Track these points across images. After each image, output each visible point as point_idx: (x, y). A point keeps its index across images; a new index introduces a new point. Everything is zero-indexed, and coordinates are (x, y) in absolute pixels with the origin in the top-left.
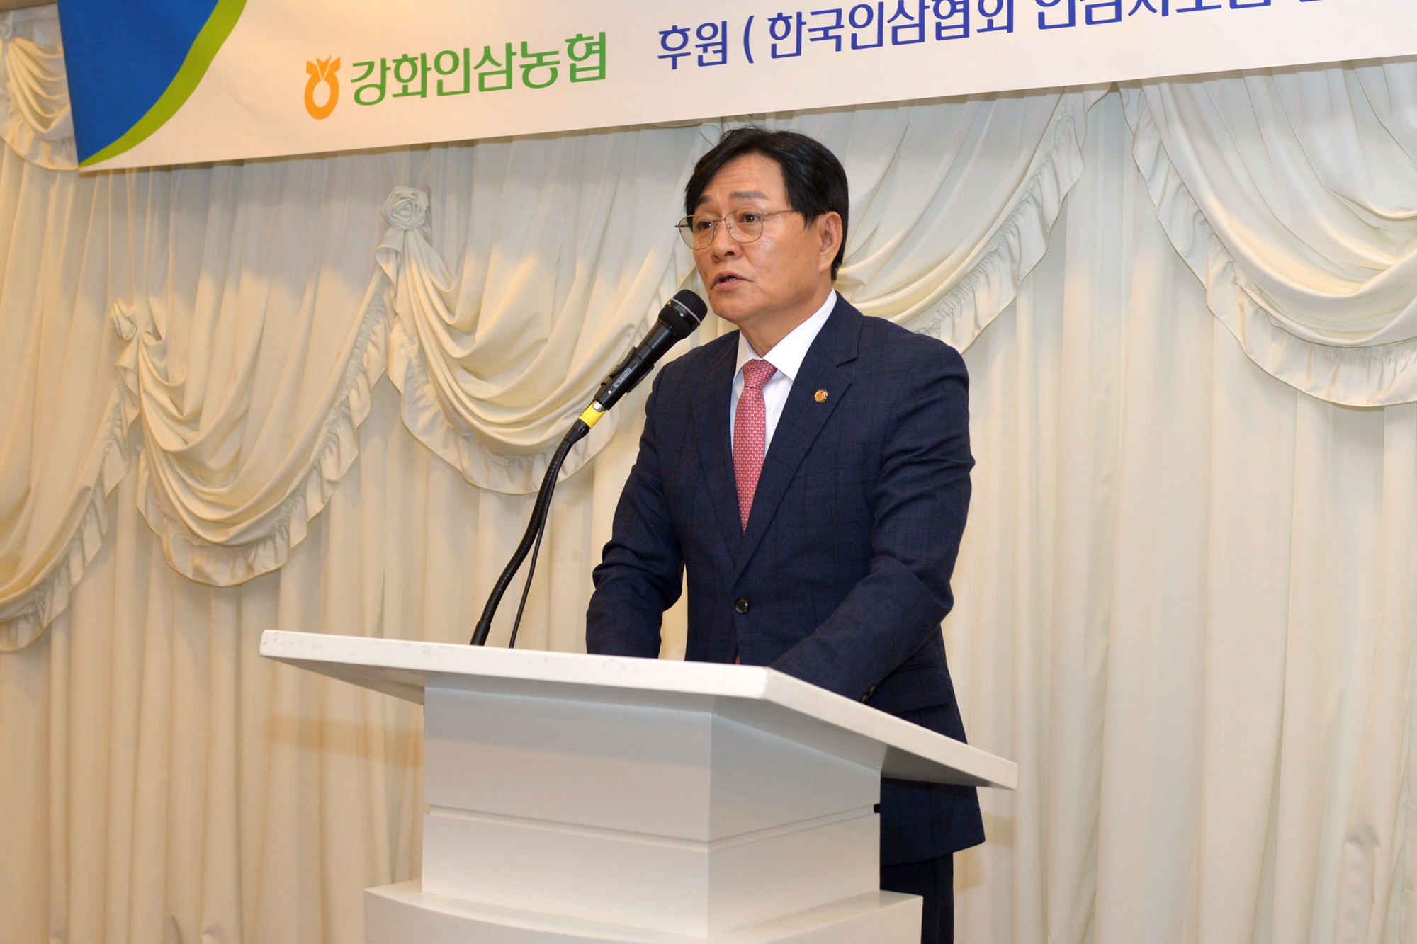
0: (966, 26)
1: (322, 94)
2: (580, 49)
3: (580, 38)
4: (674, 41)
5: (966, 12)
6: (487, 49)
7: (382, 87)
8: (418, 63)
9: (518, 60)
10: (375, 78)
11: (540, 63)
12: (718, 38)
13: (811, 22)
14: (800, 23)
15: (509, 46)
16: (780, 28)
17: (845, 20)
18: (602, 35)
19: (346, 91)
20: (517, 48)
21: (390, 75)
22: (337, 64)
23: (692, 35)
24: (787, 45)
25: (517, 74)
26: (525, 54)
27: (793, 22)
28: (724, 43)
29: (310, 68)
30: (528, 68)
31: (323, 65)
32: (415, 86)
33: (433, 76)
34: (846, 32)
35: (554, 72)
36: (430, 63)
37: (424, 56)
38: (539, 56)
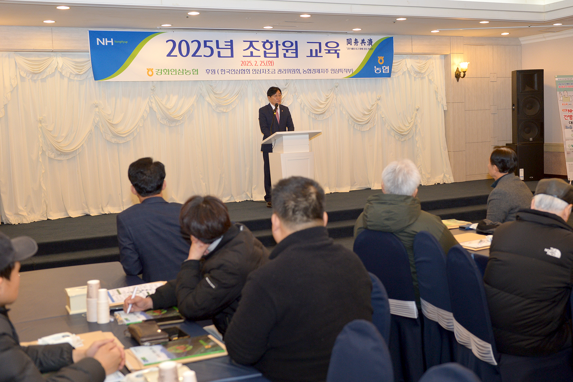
0: (245, 73)
1: (150, 73)
2: (194, 71)
3: (194, 69)
4: (208, 71)
5: (245, 71)
6: (179, 69)
7: (161, 73)
8: (168, 70)
9: (184, 71)
10: (160, 71)
11: (188, 72)
12: (214, 71)
13: (226, 70)
14: (225, 70)
15: (183, 69)
16: (222, 71)
17: (230, 71)
18: (197, 69)
19: (155, 73)
20: (184, 70)
21: (162, 71)
22: (153, 69)
23: (210, 70)
24: (223, 73)
25: (184, 73)
26: (185, 70)
27: (224, 70)
28: (215, 72)
29: (147, 69)
30: (186, 72)
31: (150, 69)
32: (167, 73)
33: (170, 72)
34: (231, 72)
35: (190, 73)
36: (170, 70)
37: (169, 69)
38: (188, 71)
